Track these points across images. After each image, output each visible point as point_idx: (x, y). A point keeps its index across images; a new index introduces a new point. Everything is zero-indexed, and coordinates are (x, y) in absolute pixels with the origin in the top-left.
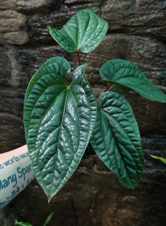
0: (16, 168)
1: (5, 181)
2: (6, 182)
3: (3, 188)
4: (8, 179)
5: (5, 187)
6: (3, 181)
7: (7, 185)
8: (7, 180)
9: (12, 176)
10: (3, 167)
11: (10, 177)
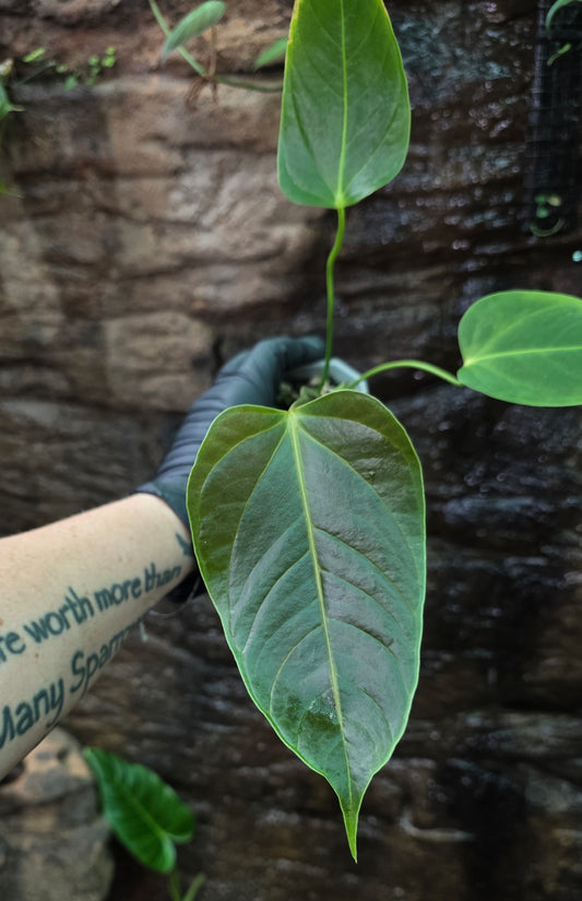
0: (70, 658)
1: (24, 711)
2: (28, 715)
3: (12, 737)
4: (36, 700)
5: (21, 732)
6: (18, 712)
7: (30, 725)
8: (32, 705)
9: (53, 688)
10: (24, 648)
11: (43, 694)
